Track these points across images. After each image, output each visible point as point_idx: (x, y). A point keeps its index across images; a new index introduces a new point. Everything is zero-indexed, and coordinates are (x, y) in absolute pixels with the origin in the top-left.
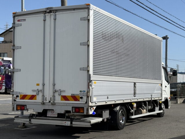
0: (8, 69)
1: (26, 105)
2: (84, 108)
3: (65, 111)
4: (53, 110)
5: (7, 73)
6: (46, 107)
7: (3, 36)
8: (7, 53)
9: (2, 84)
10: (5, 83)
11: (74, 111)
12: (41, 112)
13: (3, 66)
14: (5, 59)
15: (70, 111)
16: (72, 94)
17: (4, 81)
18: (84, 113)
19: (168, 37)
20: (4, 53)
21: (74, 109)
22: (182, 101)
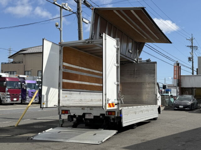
0: (24, 84)
1: (69, 110)
2: (115, 111)
3: (100, 114)
4: (91, 113)
5: (23, 87)
6: (85, 112)
7: (13, 58)
8: (16, 71)
9: (19, 96)
10: (21, 96)
11: (107, 114)
12: (82, 115)
13: (19, 82)
14: (21, 76)
15: (105, 114)
16: (112, 102)
17: (20, 93)
18: (115, 115)
19: (150, 60)
20: (14, 72)
21: (107, 112)
22: (163, 109)
